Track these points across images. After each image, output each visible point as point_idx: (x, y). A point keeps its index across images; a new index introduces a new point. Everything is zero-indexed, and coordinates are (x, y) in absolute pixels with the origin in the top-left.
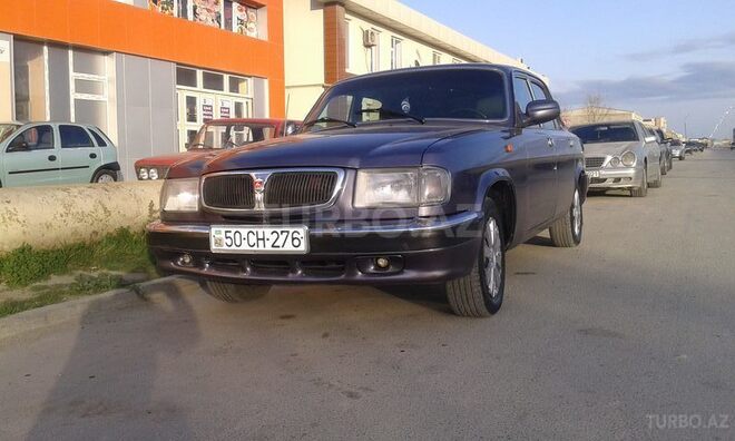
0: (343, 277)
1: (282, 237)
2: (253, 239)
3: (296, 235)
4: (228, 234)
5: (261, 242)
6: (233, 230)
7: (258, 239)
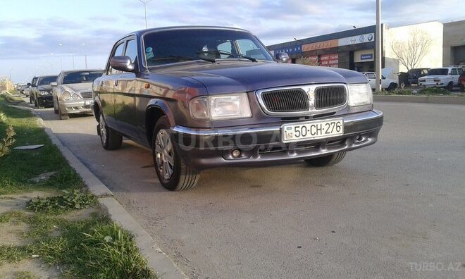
0: (346, 147)
1: (332, 126)
2: (314, 130)
3: (338, 124)
4: (297, 129)
5: (319, 131)
6: (301, 126)
7: (317, 130)
